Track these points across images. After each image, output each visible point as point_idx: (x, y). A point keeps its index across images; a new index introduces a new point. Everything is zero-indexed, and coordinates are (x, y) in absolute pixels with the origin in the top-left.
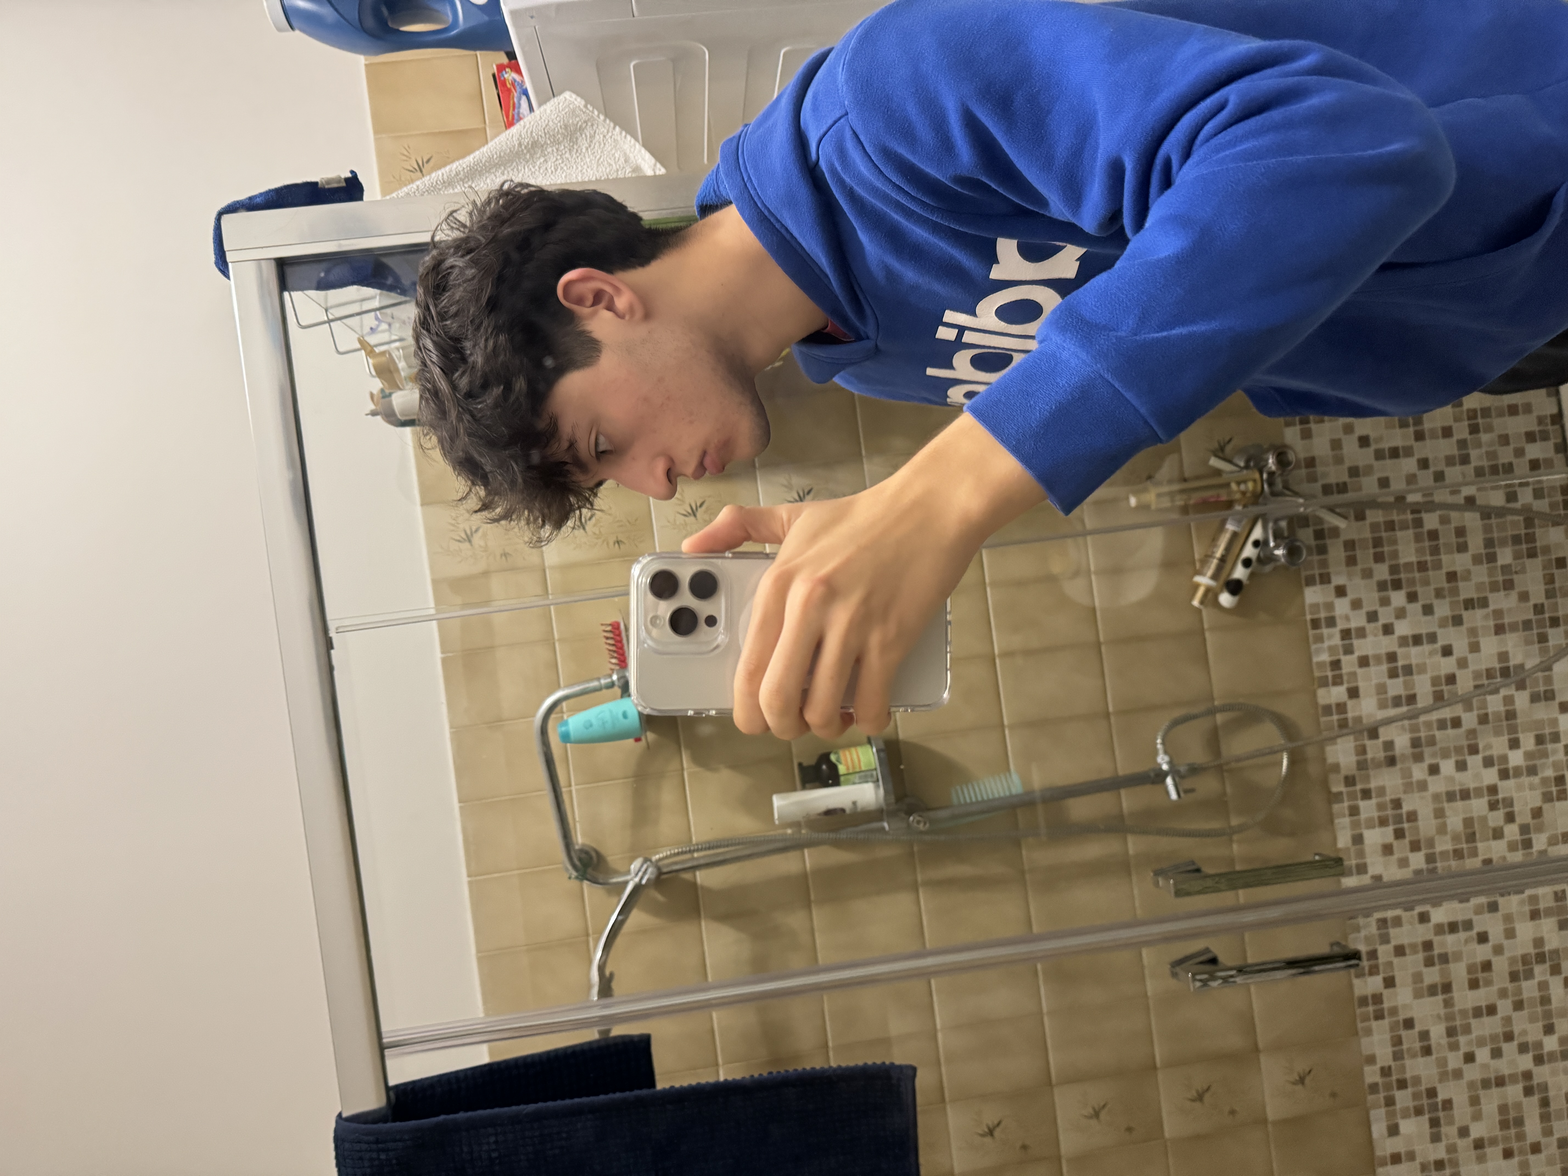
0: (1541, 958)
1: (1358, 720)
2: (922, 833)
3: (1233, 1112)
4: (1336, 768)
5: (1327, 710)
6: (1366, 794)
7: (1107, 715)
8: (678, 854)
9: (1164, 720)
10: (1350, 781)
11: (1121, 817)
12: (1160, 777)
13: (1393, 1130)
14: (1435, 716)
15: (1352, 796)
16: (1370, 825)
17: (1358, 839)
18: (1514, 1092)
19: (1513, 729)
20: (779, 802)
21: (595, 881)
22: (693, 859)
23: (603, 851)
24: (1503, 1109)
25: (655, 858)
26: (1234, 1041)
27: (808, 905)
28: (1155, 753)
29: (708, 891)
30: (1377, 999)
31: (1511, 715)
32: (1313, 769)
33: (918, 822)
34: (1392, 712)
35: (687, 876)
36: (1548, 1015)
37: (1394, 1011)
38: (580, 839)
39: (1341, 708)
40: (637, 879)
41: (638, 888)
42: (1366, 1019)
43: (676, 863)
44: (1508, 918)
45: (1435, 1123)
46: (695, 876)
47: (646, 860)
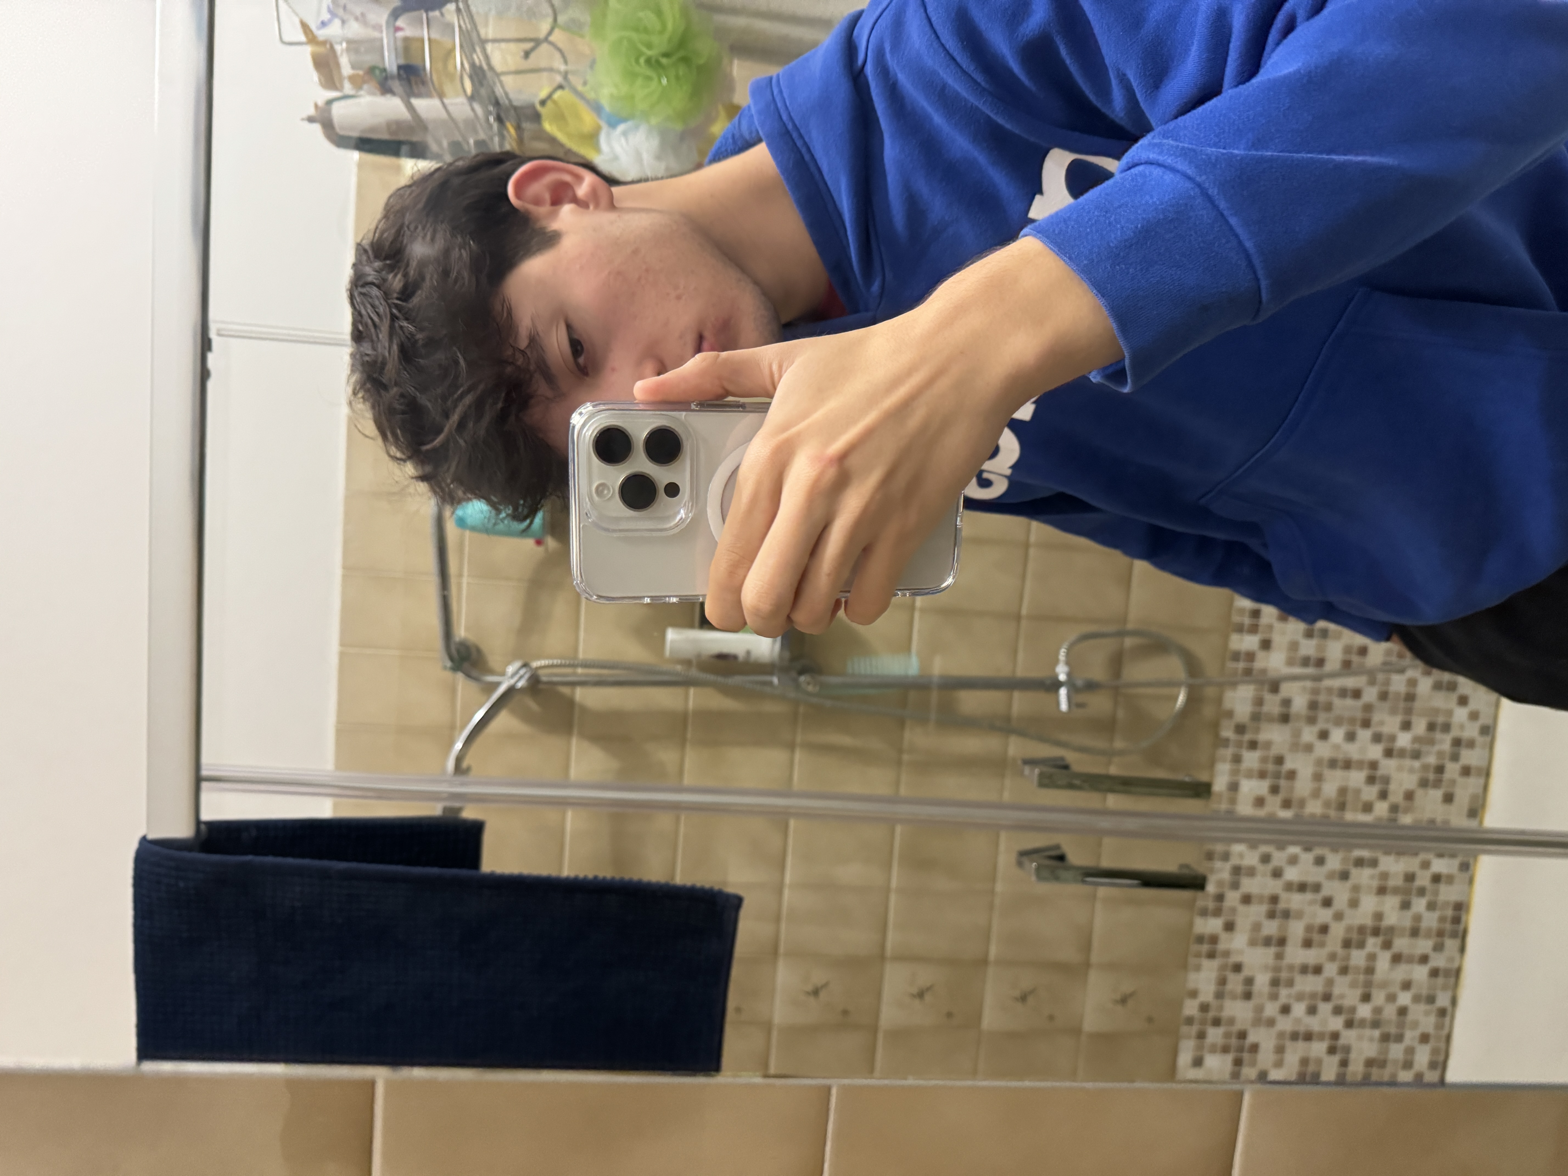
0: (1376, 932)
1: (1264, 671)
2: (810, 694)
3: (1051, 1018)
4: (1230, 714)
5: (1236, 656)
6: (1253, 745)
7: (1018, 618)
8: (560, 666)
9: (1073, 633)
10: (1240, 729)
11: (1008, 718)
12: (1056, 685)
13: (1198, 1062)
14: (1337, 683)
15: (1239, 745)
16: (1249, 775)
17: (1234, 787)
18: (1319, 1048)
19: (1409, 711)
20: (672, 635)
21: (468, 675)
22: (575, 674)
23: (485, 648)
24: (1305, 1062)
25: (535, 664)
26: (1069, 954)
27: (682, 743)
28: (1056, 662)
29: (584, 710)
30: (1214, 940)
31: (1410, 697)
32: (1208, 711)
33: (809, 684)
34: (1298, 670)
35: (565, 690)
36: (1368, 984)
37: (1227, 954)
38: (461, 632)
39: (1250, 656)
40: (512, 681)
41: (511, 691)
42: (1198, 955)
43: (556, 675)
44: (1356, 889)
45: (1238, 1062)
46: (573, 693)
47: (525, 665)
